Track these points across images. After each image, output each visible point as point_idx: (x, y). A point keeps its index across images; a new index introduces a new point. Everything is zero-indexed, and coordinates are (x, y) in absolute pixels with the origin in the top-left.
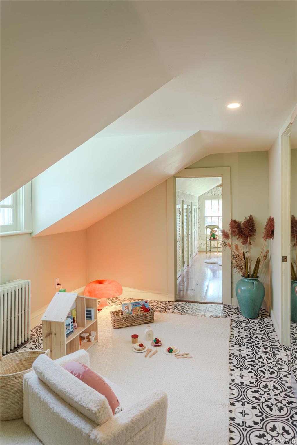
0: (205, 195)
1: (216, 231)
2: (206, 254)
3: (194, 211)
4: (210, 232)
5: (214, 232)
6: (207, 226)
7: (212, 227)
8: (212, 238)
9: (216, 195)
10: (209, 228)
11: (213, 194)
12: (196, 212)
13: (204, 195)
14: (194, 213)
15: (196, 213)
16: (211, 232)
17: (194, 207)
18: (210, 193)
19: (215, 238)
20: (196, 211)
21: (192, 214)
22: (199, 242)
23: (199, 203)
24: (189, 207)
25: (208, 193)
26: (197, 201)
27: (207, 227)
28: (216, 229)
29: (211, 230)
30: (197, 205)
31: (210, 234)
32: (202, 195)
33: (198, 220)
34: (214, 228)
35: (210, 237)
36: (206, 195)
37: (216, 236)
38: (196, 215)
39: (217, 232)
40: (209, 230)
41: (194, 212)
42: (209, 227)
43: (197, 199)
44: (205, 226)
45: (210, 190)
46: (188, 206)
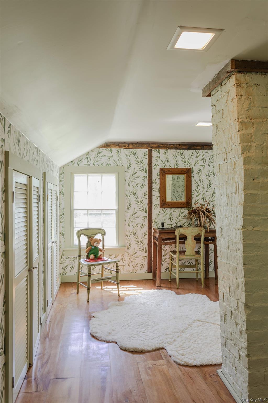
0: (74, 165)
1: (100, 241)
2: (78, 293)
3: (50, 197)
4: (87, 244)
5: (95, 244)
6: (79, 231)
7: (90, 233)
8: (92, 256)
9: (96, 165)
10: (85, 235)
11: (91, 162)
12: (54, 200)
13: (71, 164)
14: (49, 202)
15: (54, 202)
16: (89, 244)
17: (49, 186)
18: (85, 161)
19: (97, 258)
20: (54, 197)
21: (44, 203)
22: (61, 264)
23: (61, 181)
24: (36, 183)
25: (80, 159)
26: (58, 177)
27: (80, 234)
28: (98, 237)
29: (89, 238)
30: (58, 185)
31: (87, 247)
32: (67, 165)
33: (58, 218)
34: (96, 234)
35: (87, 254)
36: (76, 164)
37: (100, 253)
38: (54, 207)
39: (101, 244)
40: (84, 240)
41: (50, 200)
42: (83, 232)
43: (58, 170)
44: (76, 230)
45: (84, 155)
46: (30, 177)
